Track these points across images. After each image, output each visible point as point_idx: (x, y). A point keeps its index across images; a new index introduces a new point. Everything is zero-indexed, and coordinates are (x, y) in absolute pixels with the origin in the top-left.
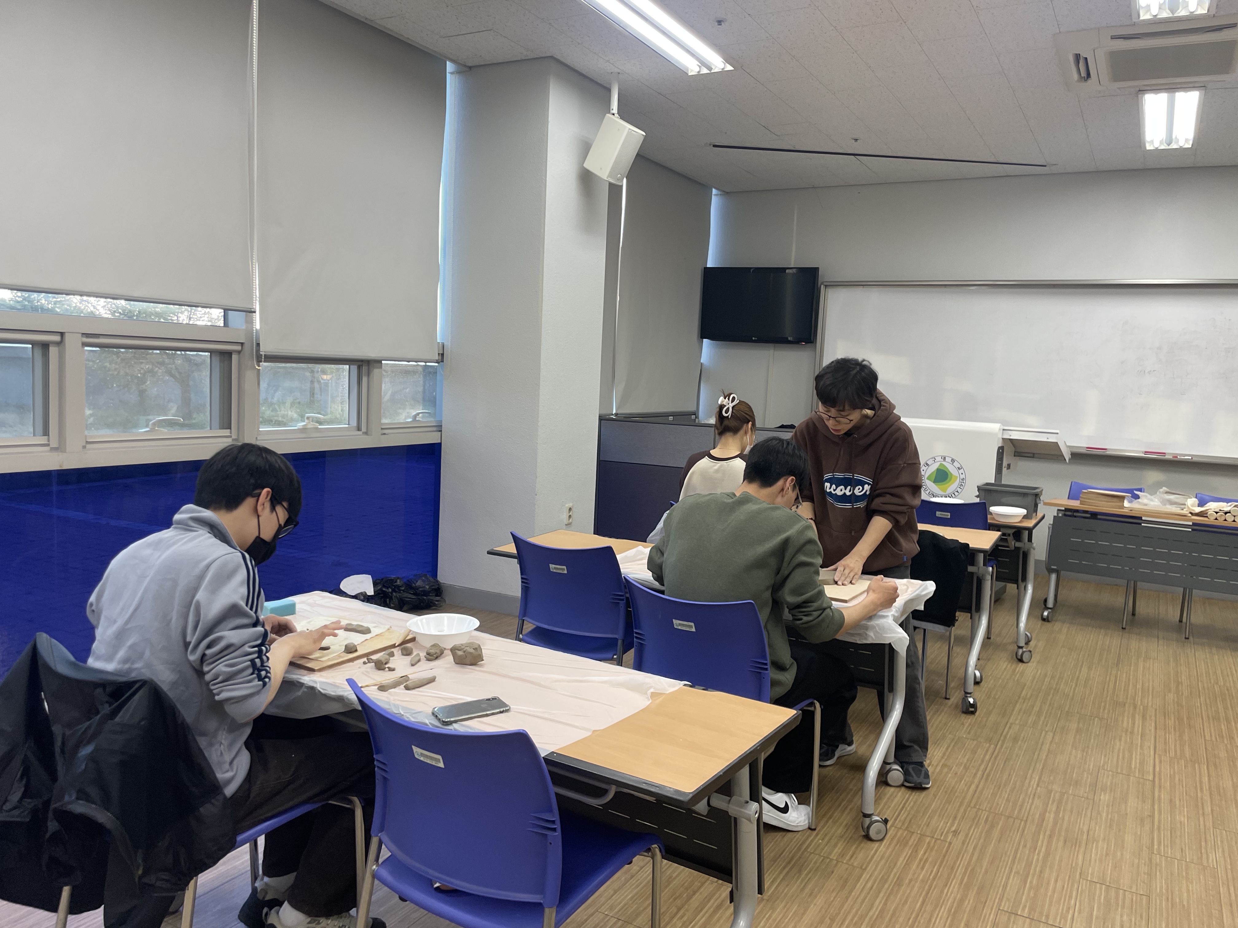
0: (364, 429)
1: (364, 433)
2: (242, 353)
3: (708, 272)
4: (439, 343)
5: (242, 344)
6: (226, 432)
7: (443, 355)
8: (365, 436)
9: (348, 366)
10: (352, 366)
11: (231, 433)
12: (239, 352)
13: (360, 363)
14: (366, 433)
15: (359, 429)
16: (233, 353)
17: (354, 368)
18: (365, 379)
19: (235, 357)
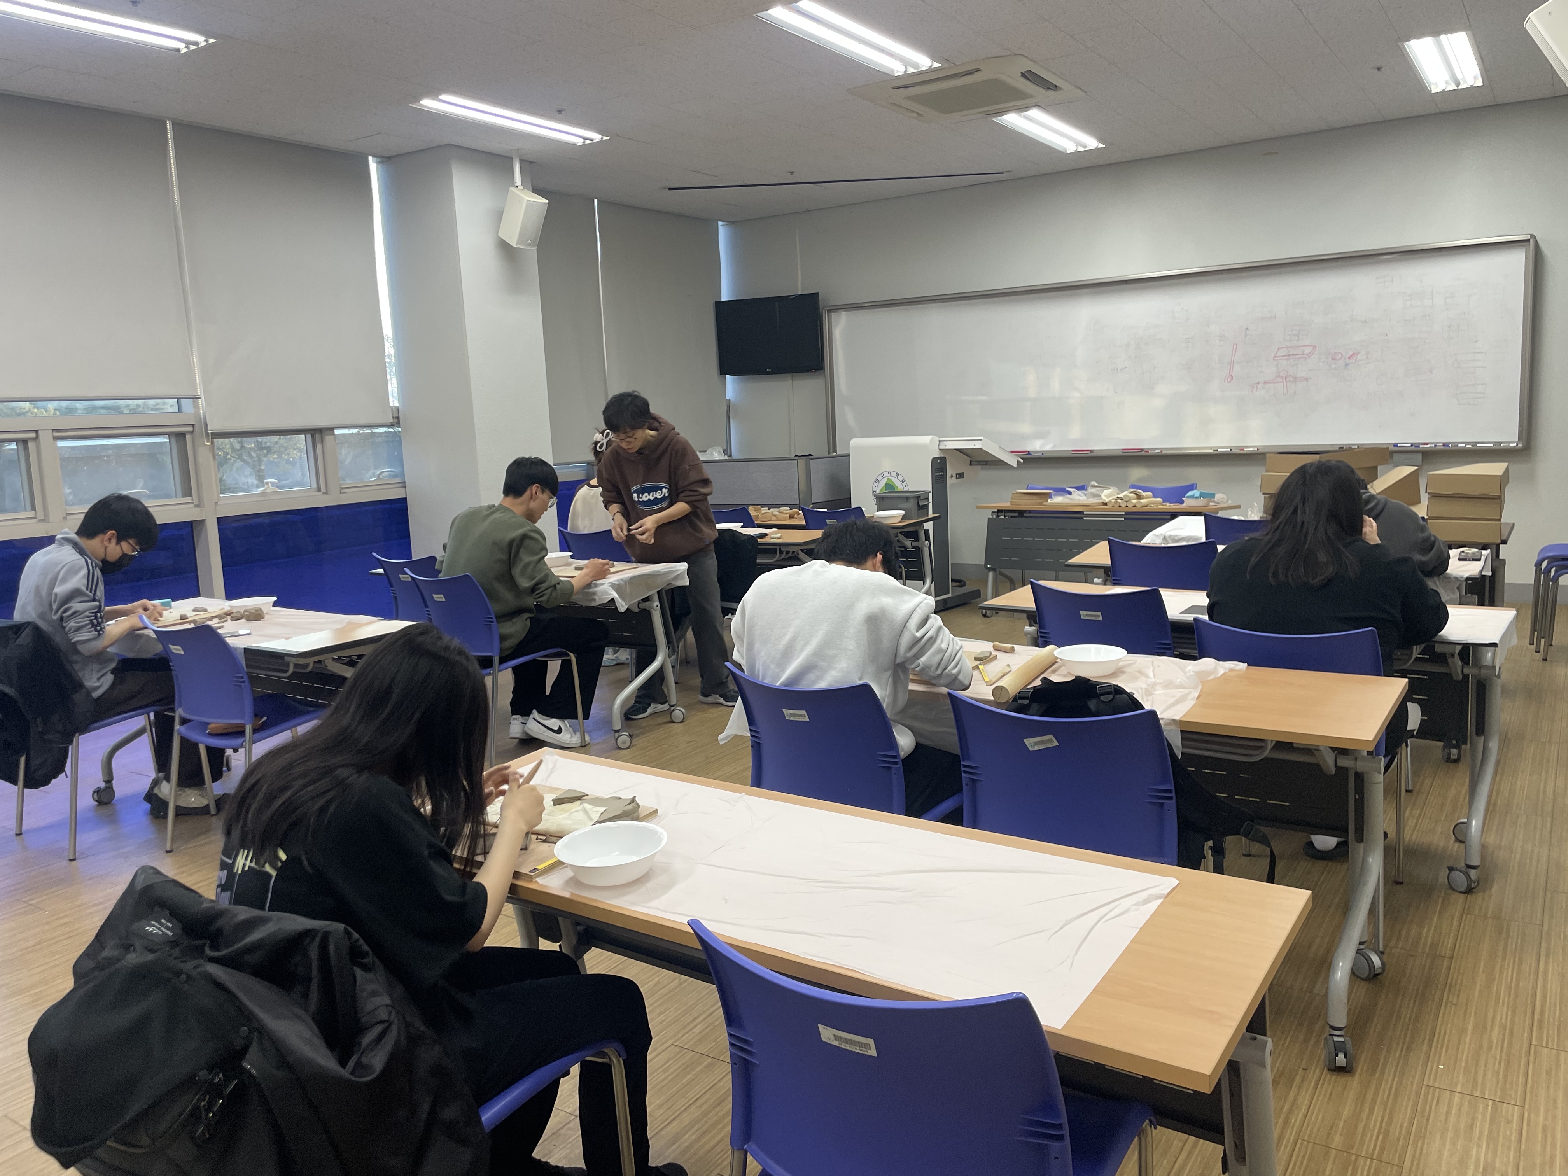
0: (323, 489)
1: (324, 493)
2: (194, 433)
3: (720, 306)
4: (392, 408)
5: (193, 425)
6: (188, 500)
7: (398, 418)
8: (325, 496)
9: (304, 435)
10: (307, 435)
11: (192, 500)
12: (192, 432)
13: (313, 432)
14: (326, 493)
15: (319, 489)
16: (187, 434)
17: (309, 436)
18: (319, 446)
19: (188, 437)
